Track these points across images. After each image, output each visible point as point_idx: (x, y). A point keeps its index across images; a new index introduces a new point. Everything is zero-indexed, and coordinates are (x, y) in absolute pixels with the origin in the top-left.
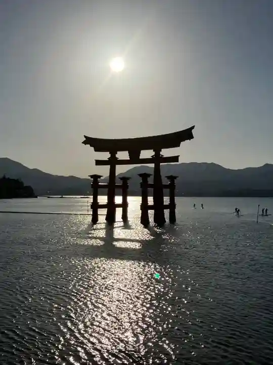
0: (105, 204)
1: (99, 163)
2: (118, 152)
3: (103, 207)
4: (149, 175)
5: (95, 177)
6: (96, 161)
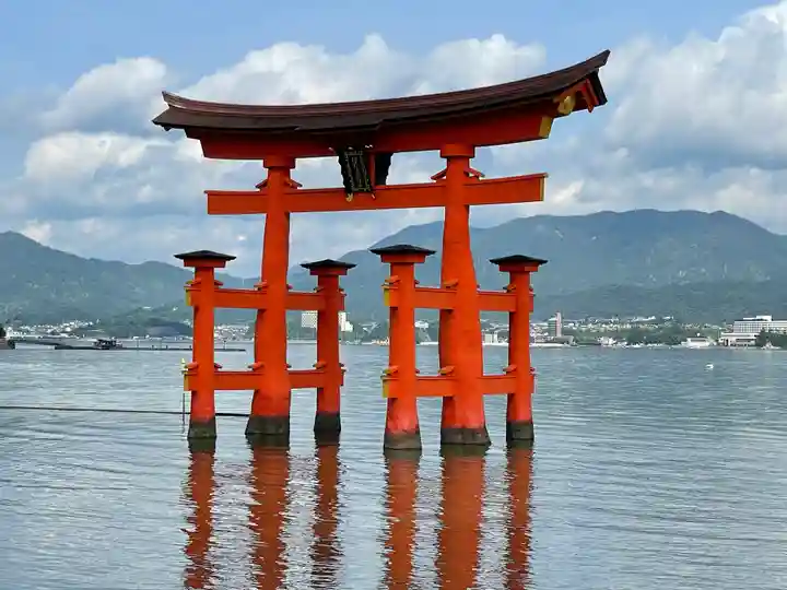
0: (245, 369)
1: (221, 203)
2: (297, 160)
3: (234, 381)
4: (422, 254)
5: (205, 262)
6: (211, 194)
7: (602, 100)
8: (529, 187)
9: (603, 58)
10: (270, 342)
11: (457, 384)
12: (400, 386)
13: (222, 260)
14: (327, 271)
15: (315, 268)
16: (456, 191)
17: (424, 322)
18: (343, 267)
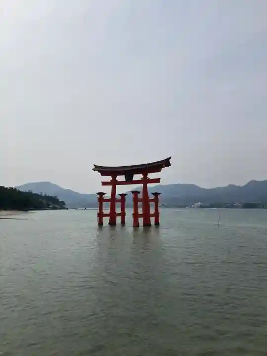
0: (108, 213)
1: (104, 184)
2: (117, 176)
3: (106, 215)
4: (139, 192)
5: (101, 194)
6: (102, 182)
7: (170, 165)
8: (158, 180)
9: (170, 158)
10: (113, 208)
11: (146, 216)
12: (136, 216)
13: (104, 194)
14: (123, 195)
15: (120, 195)
16: (145, 181)
17: (140, 203)
18: (125, 195)
